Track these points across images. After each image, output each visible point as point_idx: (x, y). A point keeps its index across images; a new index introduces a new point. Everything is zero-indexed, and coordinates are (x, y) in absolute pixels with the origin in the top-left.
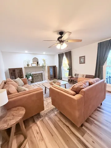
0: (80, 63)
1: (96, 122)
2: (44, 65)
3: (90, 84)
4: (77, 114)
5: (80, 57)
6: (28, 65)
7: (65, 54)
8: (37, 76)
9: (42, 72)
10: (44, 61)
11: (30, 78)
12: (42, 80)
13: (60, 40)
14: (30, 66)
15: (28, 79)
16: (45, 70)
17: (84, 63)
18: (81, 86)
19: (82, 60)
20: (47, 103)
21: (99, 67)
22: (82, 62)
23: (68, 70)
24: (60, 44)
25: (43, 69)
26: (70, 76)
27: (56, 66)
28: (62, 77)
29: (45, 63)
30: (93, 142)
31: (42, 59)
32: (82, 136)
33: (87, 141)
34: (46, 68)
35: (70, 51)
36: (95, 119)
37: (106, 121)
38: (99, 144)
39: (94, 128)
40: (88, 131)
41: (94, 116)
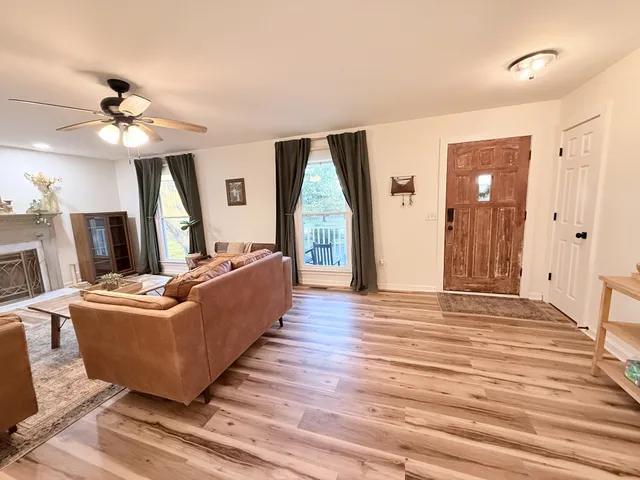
1: (253, 375)
2: (51, 209)
3: (233, 267)
4: (177, 362)
5: (228, 182)
7: (166, 165)
9: (35, 245)
10: (45, 186)
12: (39, 291)
13: (113, 109)
16: (53, 235)
17: (243, 203)
18: (197, 277)
19: (234, 191)
20: (62, 385)
21: (285, 217)
22: (236, 198)
23: (184, 228)
24: (116, 124)
25: (45, 232)
26: (197, 255)
27: (125, 213)
28: (164, 260)
29: (52, 197)
30: (230, 424)
31: (26, 175)
32: (202, 426)
33: (214, 430)
34: (61, 221)
35: (190, 155)
36: (252, 369)
37: (281, 361)
38: (244, 421)
39: (242, 392)
40: (223, 406)
41: (252, 362)
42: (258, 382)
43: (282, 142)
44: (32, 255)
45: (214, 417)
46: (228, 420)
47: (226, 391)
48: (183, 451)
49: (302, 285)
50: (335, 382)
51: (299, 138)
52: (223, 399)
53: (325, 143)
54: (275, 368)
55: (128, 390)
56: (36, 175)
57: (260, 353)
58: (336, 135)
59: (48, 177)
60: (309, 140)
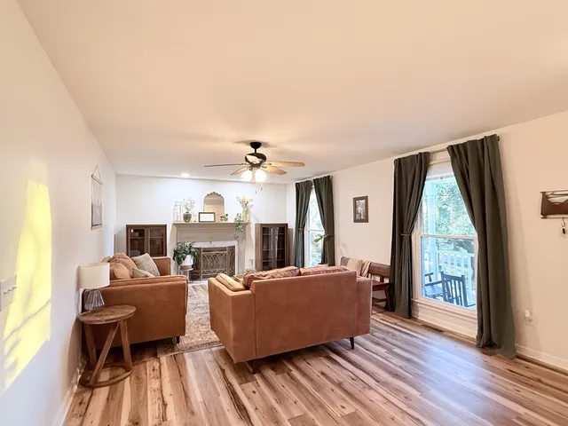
0: (356, 221)
2: (245, 220)
3: (300, 275)
6: (187, 217)
7: (313, 187)
8: (215, 256)
9: (234, 243)
10: (245, 204)
11: (189, 261)
14: (194, 219)
15: (179, 262)
16: (244, 238)
17: (366, 220)
19: (359, 208)
21: (400, 237)
22: (360, 215)
23: (317, 240)
25: (239, 234)
27: (287, 225)
29: (247, 212)
30: (254, 392)
31: (237, 198)
32: (240, 384)
33: (243, 390)
34: (250, 229)
35: (329, 177)
36: (298, 368)
37: (323, 374)
38: (262, 394)
39: (277, 379)
40: (260, 381)
41: (303, 365)
42: (293, 378)
43: (400, 159)
44: (233, 248)
45: (250, 383)
46: (254, 389)
47: (269, 373)
48: (221, 390)
49: (415, 319)
50: (348, 411)
51: (416, 152)
52: (263, 377)
53: (447, 155)
54: (314, 377)
55: (223, 347)
56: (241, 198)
57: (314, 362)
58: (458, 145)
59: (247, 199)
60: (427, 154)
